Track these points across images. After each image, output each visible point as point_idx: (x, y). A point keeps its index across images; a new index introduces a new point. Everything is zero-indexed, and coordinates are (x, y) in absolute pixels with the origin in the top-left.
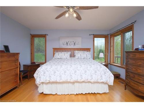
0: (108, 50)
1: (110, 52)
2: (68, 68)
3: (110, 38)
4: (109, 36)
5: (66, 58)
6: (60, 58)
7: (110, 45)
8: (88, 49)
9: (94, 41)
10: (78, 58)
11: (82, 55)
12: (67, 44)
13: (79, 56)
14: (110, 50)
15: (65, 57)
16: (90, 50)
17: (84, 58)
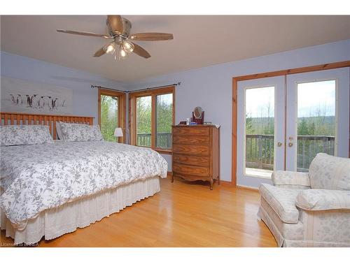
0: (125, 121)
1: (130, 126)
2: (57, 169)
3: (130, 99)
4: (127, 94)
5: (42, 142)
6: (22, 143)
7: (130, 113)
8: (89, 118)
9: (99, 100)
10: (76, 141)
11: (85, 133)
12: (29, 101)
13: (79, 135)
14: (130, 122)
15: (39, 140)
16: (92, 121)
17: (89, 140)
